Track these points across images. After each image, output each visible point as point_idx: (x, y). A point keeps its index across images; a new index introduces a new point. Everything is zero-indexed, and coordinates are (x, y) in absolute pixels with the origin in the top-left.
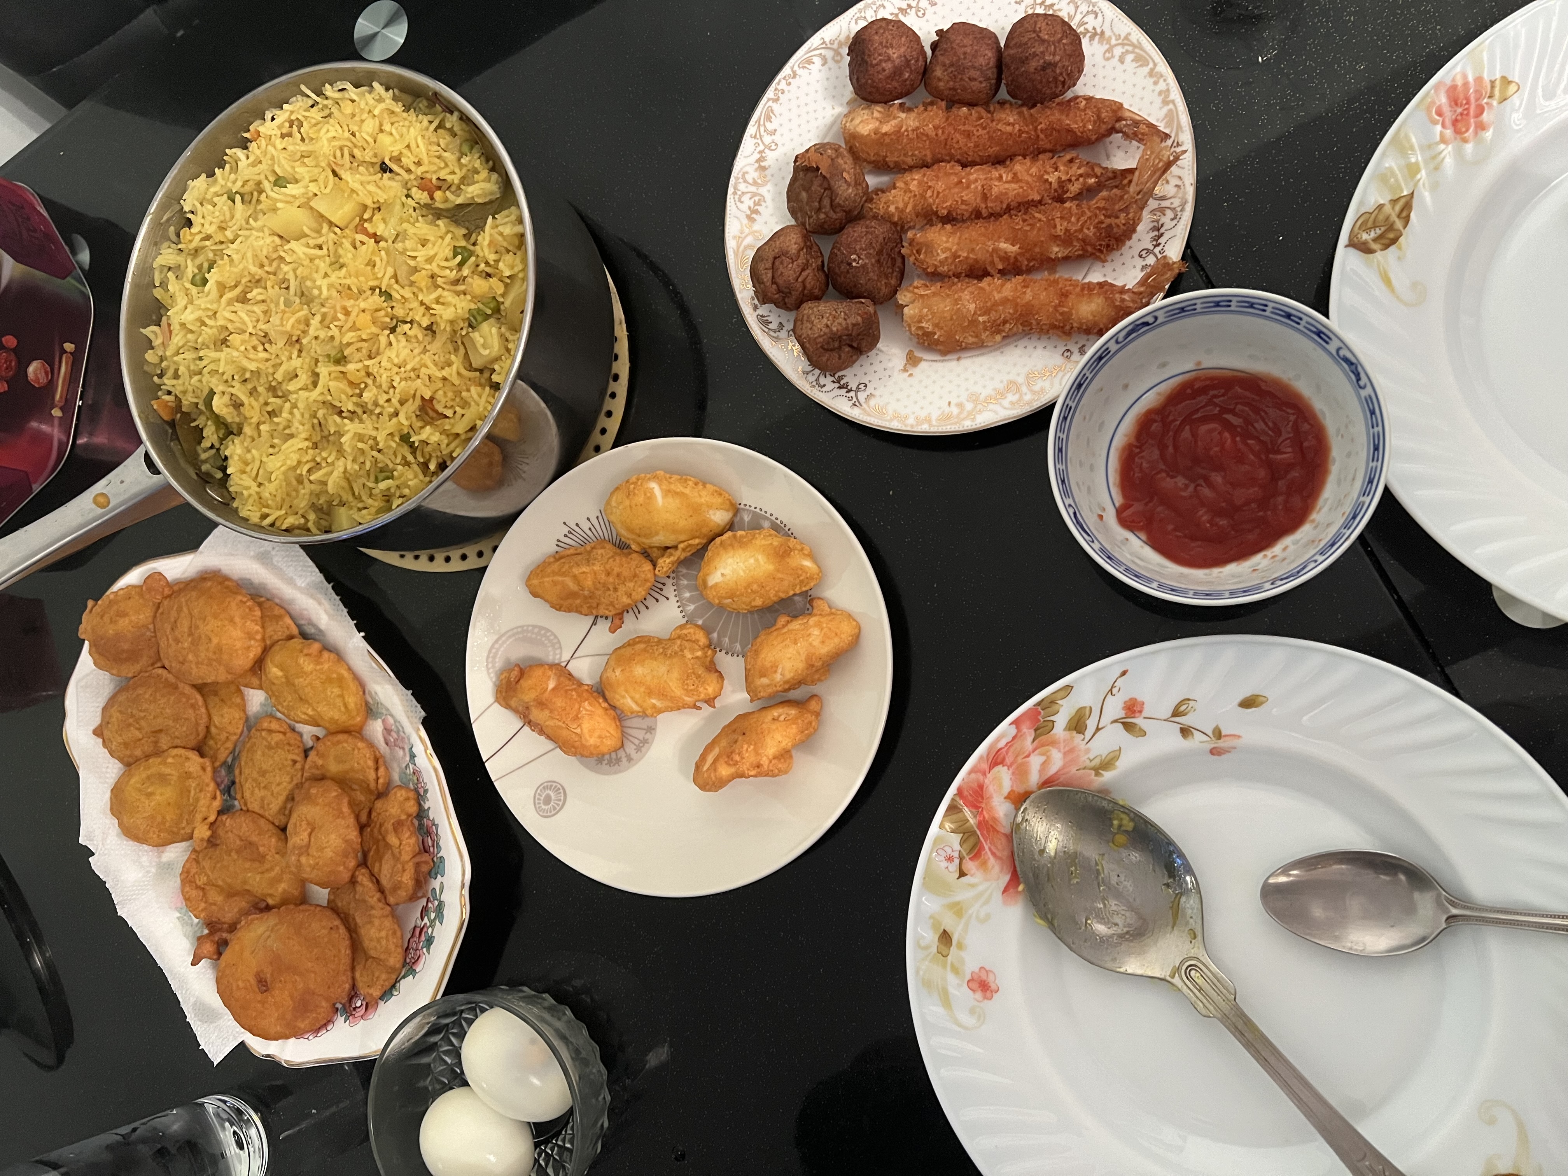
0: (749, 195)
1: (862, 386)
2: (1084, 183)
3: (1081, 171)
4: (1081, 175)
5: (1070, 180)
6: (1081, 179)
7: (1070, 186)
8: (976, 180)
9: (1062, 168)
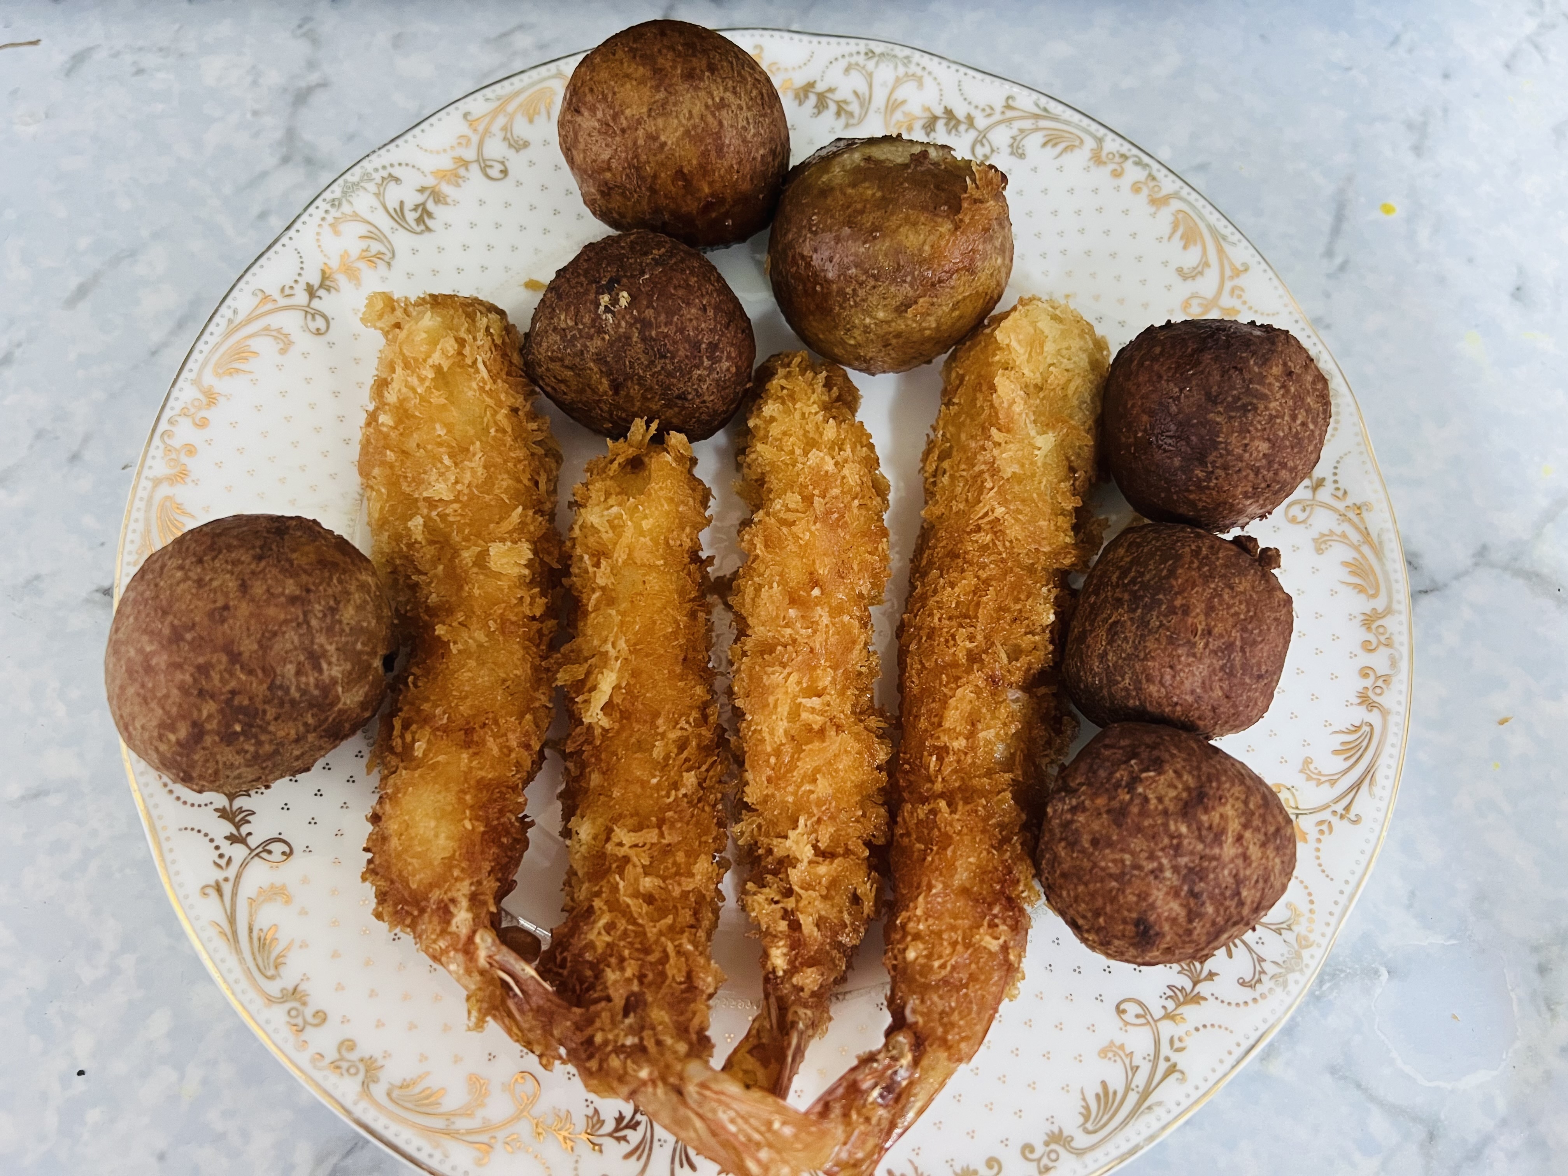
0: (863, 88)
1: (320, 323)
2: (770, 935)
3: (807, 922)
4: (795, 926)
5: (789, 892)
6: (783, 926)
7: (770, 892)
8: (813, 625)
9: (823, 869)
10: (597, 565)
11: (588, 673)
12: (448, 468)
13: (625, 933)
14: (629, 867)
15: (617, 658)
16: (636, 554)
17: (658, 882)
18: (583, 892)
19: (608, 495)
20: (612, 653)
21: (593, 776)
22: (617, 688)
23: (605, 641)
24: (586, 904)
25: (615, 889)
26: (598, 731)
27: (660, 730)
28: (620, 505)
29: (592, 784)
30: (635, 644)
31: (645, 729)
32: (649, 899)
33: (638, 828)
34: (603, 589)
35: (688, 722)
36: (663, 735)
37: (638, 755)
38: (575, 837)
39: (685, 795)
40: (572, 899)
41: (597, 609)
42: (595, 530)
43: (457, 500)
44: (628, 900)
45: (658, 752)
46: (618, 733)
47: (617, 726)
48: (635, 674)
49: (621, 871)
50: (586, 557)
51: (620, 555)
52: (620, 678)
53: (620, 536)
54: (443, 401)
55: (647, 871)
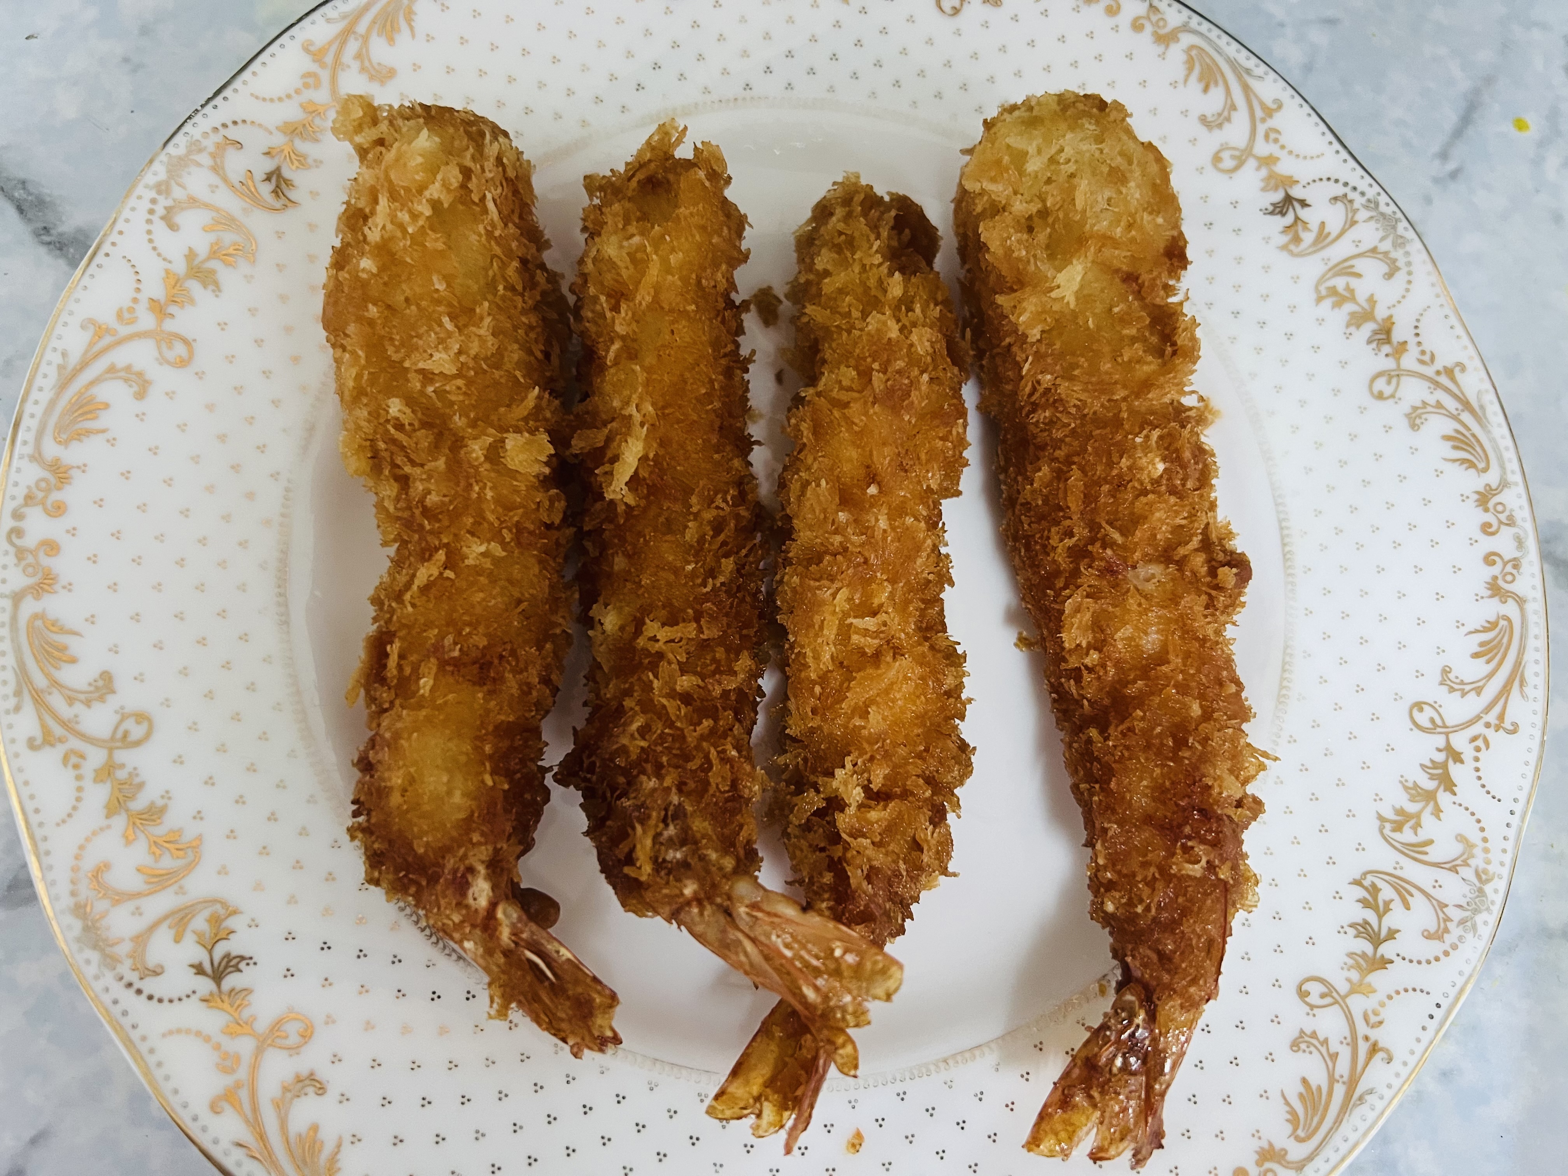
9: (875, 814)
10: (616, 309)
11: (609, 440)
12: (450, 335)
13: (662, 736)
14: (664, 664)
15: (642, 425)
16: (663, 297)
17: (695, 680)
18: (610, 692)
19: (627, 222)
20: (637, 417)
21: (617, 560)
22: (643, 459)
23: (627, 403)
24: (614, 704)
25: (649, 687)
26: (621, 508)
27: (694, 509)
28: (642, 234)
29: (616, 568)
30: (664, 408)
31: (677, 507)
32: (686, 698)
33: (671, 621)
34: (623, 338)
35: (725, 501)
36: (696, 515)
37: (669, 537)
38: (598, 627)
39: (723, 584)
40: (598, 696)
41: (616, 363)
42: (612, 264)
43: (459, 375)
44: (664, 701)
45: (691, 533)
46: (645, 510)
47: (643, 503)
48: (663, 443)
49: (654, 667)
50: (603, 298)
51: (644, 297)
52: (647, 446)
53: (643, 274)
54: (440, 246)
55: (684, 669)
